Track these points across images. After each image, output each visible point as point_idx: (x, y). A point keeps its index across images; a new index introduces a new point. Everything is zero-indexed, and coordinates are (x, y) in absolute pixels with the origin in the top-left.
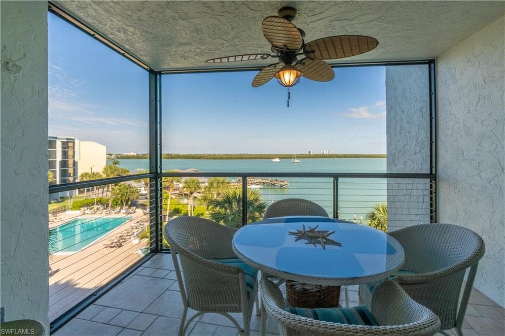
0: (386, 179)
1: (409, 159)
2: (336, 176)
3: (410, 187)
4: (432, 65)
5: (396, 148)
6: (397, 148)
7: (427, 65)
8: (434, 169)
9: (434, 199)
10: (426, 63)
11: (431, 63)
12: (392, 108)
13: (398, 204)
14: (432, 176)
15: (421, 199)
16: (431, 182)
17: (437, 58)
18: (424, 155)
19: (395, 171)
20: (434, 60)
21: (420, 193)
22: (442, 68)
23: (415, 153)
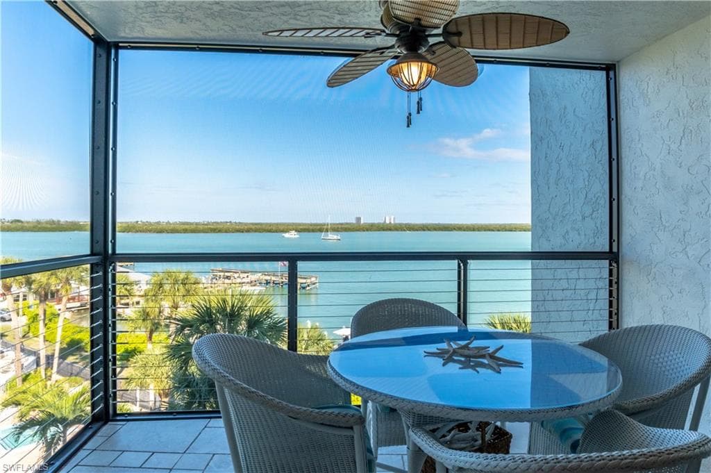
0: (530, 261)
1: (573, 229)
2: (463, 258)
3: (574, 274)
4: (612, 74)
5: (549, 210)
6: (551, 209)
7: (604, 72)
8: (615, 244)
9: (615, 294)
10: (602, 69)
11: (610, 69)
12: (541, 139)
13: (551, 306)
14: (613, 256)
15: (592, 295)
16: (610, 265)
17: (618, 62)
18: (599, 222)
19: (546, 247)
20: (615, 65)
21: (592, 284)
22: (628, 80)
23: (584, 218)
